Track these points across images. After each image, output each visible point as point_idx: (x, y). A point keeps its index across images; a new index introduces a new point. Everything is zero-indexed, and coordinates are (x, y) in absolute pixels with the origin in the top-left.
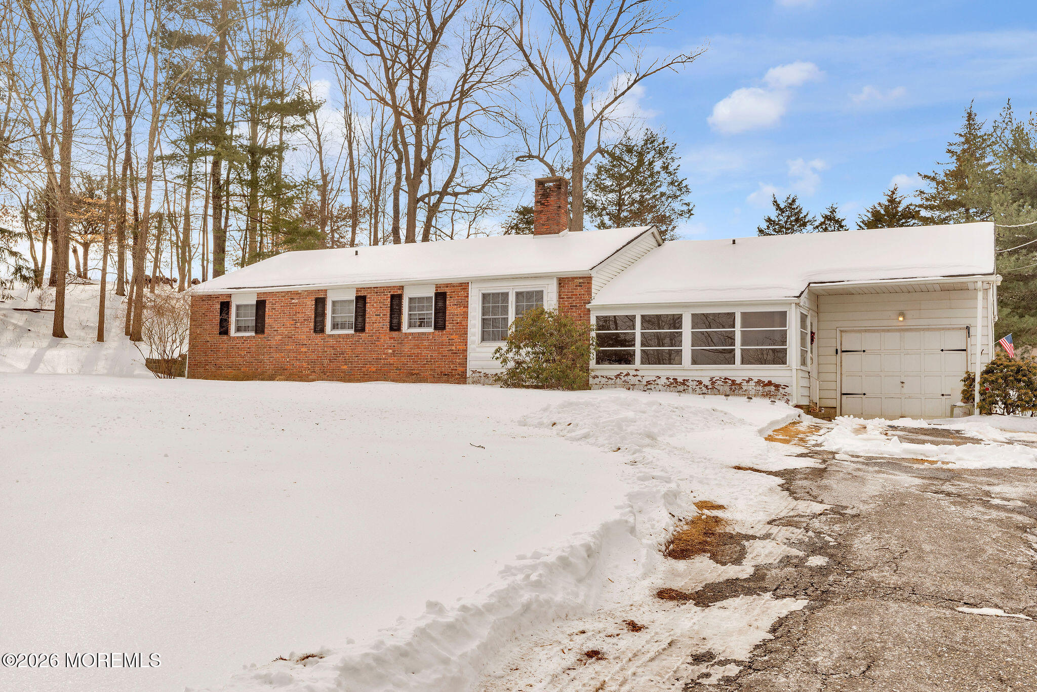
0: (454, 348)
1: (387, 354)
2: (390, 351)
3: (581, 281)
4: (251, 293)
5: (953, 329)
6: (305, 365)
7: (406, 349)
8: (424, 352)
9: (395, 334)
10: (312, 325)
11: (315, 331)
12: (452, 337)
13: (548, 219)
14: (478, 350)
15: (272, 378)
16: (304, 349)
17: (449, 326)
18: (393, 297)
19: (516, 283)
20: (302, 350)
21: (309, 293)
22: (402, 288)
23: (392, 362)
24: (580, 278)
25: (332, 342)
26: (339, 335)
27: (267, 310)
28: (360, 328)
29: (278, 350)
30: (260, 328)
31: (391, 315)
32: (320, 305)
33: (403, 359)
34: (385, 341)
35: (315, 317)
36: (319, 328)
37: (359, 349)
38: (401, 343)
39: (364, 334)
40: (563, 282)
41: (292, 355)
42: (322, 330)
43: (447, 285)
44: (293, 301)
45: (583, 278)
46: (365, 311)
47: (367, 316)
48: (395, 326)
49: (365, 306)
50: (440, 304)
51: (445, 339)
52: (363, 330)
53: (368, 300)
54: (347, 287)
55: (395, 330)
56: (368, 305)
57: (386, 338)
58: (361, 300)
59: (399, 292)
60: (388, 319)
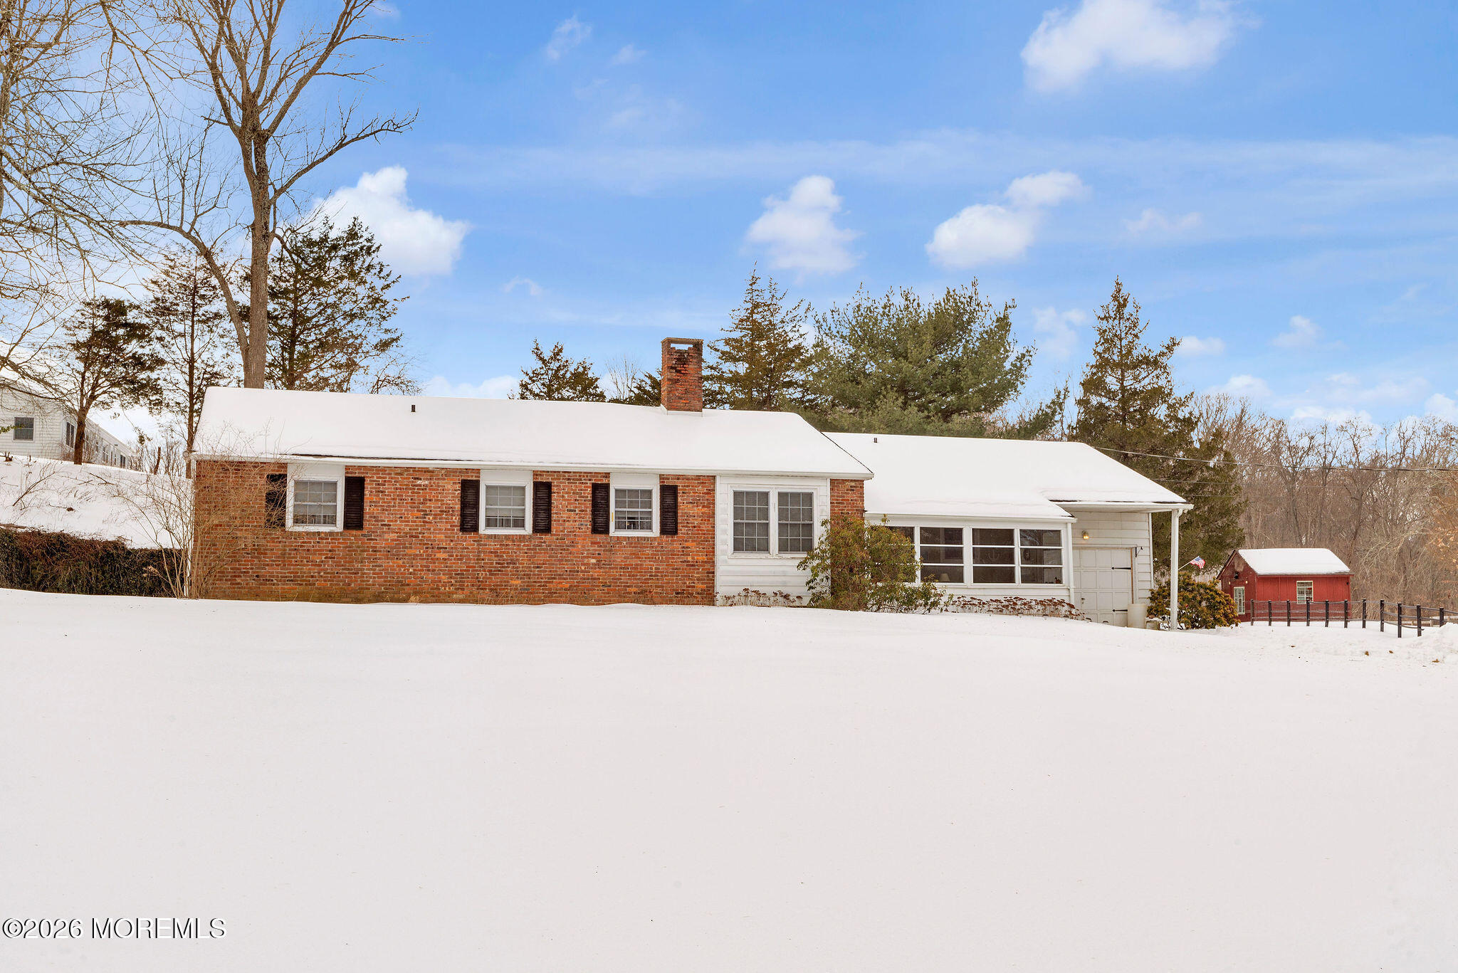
0: (690, 559)
1: (588, 564)
2: (593, 561)
3: (853, 484)
4: (338, 464)
5: (1121, 548)
6: (445, 578)
7: (619, 558)
8: (647, 563)
9: (599, 538)
10: (456, 519)
11: (463, 529)
12: (686, 544)
13: (686, 391)
14: (733, 562)
15: (378, 598)
16: (441, 555)
17: (682, 530)
18: (596, 487)
19: (781, 481)
20: (438, 555)
21: (449, 472)
22: (607, 475)
23: (596, 575)
24: (852, 481)
25: (492, 545)
26: (507, 537)
27: (367, 492)
28: (543, 525)
29: (389, 554)
30: (354, 519)
31: (594, 511)
32: (471, 492)
33: (613, 572)
34: (583, 546)
35: (463, 508)
36: (468, 523)
37: (541, 558)
38: (611, 551)
39: (549, 536)
40: (835, 483)
41: (419, 564)
42: (475, 528)
43: (678, 477)
44: (419, 482)
45: (855, 481)
46: (549, 503)
47: (554, 510)
48: (600, 527)
49: (550, 497)
50: (669, 501)
51: (677, 546)
52: (547, 530)
53: (554, 489)
54: (518, 470)
55: (601, 533)
56: (554, 496)
57: (586, 542)
58: (543, 489)
59: (605, 481)
60: (589, 517)
